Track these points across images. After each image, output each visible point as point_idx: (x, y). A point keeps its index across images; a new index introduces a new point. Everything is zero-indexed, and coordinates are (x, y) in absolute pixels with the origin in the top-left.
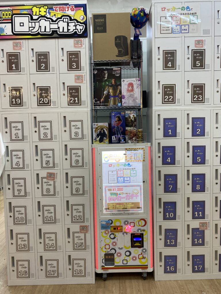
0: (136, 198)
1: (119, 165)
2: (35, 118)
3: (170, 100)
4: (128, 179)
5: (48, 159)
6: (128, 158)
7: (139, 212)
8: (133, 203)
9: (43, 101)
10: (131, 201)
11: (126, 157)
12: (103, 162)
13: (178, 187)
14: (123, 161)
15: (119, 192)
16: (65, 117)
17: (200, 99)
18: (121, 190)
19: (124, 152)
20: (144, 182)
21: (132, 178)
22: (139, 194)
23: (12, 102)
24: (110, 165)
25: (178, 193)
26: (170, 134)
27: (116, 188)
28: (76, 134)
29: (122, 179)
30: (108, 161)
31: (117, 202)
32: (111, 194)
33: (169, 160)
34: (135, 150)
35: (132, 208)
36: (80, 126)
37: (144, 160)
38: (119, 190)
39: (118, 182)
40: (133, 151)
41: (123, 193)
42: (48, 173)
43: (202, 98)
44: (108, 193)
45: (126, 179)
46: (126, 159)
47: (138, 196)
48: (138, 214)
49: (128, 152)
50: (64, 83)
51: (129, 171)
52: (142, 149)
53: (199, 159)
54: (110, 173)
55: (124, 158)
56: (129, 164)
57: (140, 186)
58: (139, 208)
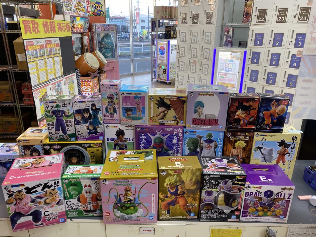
0: (233, 82)
1: (227, 61)
2: (191, 30)
3: (262, 20)
4: (231, 70)
5: (194, 53)
6: (232, 57)
7: (234, 90)
8: (231, 84)
9: (195, 21)
10: (230, 83)
11: (231, 56)
12: (219, 58)
13: (258, 79)
14: (229, 58)
15: (225, 76)
16: (203, 30)
17: (283, 20)
18: (226, 76)
19: (230, 53)
20: (239, 72)
21: (233, 69)
22: (235, 79)
23: (183, 21)
24: (223, 60)
25: (257, 83)
26: (258, 43)
27: (224, 74)
28: (208, 40)
29: (227, 69)
30: (222, 57)
31: (223, 82)
32: (221, 77)
33: (255, 61)
34: (237, 52)
35: (230, 87)
36: (210, 36)
37: (241, 59)
38: (225, 75)
39: (225, 71)
40: (235, 53)
41: (227, 77)
42: (194, 61)
43: (284, 19)
44: (220, 76)
45: (229, 69)
46: (231, 58)
47: (234, 80)
48: (233, 91)
49: (233, 53)
50: (205, 11)
51: (231, 65)
52: (241, 52)
53: (274, 63)
54: (222, 65)
55: (230, 57)
56: (232, 61)
57: (237, 75)
58: (234, 87)
